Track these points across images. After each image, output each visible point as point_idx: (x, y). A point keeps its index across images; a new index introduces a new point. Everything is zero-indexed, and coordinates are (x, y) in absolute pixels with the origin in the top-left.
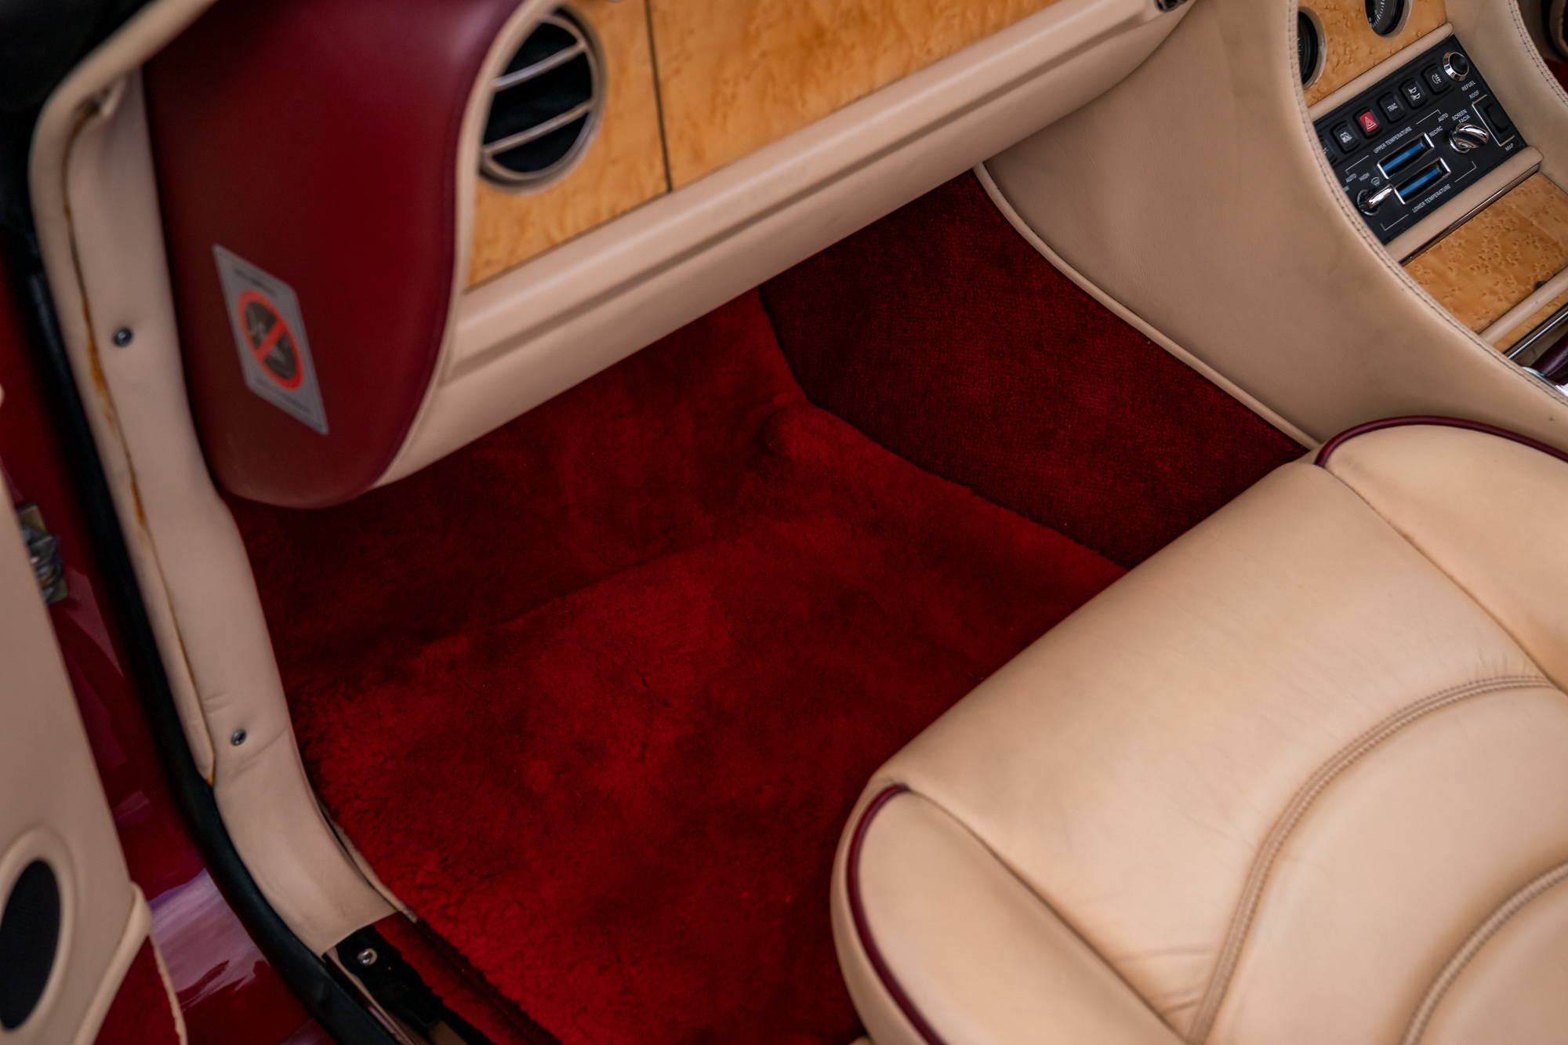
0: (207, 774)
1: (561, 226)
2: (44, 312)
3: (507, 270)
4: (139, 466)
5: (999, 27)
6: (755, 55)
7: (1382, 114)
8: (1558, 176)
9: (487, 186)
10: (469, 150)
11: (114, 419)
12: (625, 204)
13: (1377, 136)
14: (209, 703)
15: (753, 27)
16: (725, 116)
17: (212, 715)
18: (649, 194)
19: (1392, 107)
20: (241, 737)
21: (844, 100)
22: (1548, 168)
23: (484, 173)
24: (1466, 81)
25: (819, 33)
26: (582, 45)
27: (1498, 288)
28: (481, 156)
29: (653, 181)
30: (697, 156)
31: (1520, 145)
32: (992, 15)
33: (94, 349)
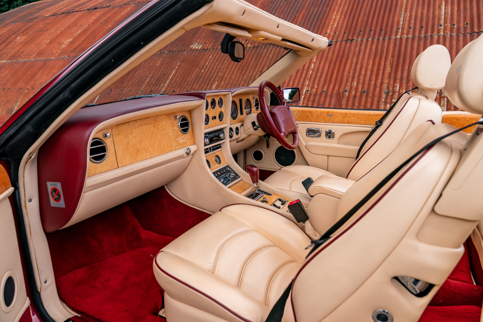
0: (39, 290)
1: (102, 170)
2: (17, 196)
3: (94, 175)
4: (31, 225)
5: (164, 154)
6: (129, 151)
7: (220, 173)
8: (245, 180)
9: (91, 162)
10: (88, 156)
11: (27, 215)
12: (112, 168)
13: (220, 175)
14: (40, 274)
15: (129, 147)
16: (126, 158)
17: (41, 276)
18: (115, 168)
19: (222, 172)
20: (46, 282)
21: (143, 160)
22: (244, 179)
23: (90, 160)
24: (231, 170)
25: (138, 149)
26: (104, 145)
27: (240, 191)
28: (90, 157)
29: (116, 166)
30: (122, 163)
31: (239, 177)
32: (163, 152)
33: (25, 202)
